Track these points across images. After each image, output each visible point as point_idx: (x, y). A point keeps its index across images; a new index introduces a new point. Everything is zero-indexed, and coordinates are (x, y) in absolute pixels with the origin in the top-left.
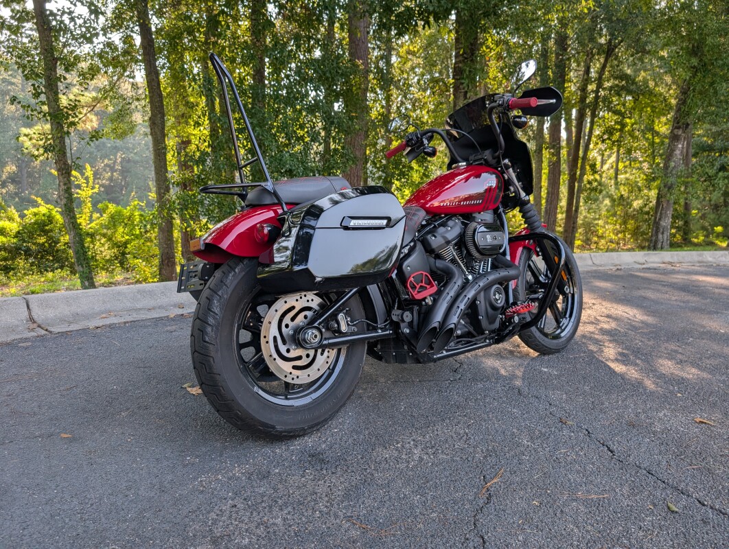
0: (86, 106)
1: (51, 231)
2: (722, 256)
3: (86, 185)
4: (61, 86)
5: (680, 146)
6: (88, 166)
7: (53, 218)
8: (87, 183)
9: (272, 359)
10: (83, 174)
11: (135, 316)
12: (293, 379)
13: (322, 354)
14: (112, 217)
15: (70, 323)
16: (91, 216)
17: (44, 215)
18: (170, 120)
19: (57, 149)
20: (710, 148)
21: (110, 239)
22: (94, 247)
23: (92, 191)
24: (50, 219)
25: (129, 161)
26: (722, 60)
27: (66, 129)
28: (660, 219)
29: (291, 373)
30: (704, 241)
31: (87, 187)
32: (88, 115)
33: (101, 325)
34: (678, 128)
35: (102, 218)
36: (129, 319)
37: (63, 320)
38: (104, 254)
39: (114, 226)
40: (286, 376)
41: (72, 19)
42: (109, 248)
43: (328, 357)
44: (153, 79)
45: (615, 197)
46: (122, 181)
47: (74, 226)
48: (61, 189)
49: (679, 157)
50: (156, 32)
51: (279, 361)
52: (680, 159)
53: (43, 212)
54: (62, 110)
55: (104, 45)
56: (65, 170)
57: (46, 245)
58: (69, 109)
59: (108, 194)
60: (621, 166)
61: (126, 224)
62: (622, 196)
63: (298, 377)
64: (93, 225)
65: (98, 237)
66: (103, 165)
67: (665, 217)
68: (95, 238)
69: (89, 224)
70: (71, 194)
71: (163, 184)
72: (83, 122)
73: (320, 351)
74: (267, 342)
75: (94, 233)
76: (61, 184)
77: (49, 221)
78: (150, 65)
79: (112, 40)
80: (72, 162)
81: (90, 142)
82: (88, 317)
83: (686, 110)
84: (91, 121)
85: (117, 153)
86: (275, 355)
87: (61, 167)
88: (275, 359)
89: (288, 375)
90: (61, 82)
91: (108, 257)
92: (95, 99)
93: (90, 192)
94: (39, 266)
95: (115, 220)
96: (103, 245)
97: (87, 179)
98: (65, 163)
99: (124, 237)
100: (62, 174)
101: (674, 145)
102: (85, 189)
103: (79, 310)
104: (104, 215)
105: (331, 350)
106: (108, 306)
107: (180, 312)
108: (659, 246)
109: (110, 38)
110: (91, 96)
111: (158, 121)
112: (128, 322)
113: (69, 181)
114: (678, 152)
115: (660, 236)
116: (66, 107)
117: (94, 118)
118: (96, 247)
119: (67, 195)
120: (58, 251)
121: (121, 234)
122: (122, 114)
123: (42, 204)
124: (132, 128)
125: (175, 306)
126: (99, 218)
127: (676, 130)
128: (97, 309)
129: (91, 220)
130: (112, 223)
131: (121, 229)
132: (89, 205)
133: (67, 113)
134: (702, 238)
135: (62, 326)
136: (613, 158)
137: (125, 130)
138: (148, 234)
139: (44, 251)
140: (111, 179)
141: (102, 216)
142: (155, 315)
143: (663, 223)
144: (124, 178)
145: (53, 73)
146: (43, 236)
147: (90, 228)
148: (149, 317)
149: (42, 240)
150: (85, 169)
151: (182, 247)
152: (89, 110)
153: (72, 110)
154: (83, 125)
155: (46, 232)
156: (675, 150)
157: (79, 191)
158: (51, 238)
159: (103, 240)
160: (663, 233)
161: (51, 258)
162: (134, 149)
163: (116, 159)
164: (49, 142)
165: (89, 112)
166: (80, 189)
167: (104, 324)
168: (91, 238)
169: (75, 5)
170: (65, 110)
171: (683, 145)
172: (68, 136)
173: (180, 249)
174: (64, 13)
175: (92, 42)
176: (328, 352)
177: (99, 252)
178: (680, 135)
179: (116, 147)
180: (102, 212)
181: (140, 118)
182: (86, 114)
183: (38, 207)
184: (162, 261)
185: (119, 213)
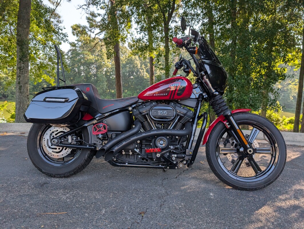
9: (45, 146)
12: (51, 155)
13: (65, 149)
29: (51, 153)
40: (49, 154)
43: (68, 151)
51: (47, 148)
63: (53, 155)
73: (65, 148)
74: (45, 140)
86: (46, 146)
88: (46, 147)
89: (50, 154)
105: (69, 149)
176: (68, 149)
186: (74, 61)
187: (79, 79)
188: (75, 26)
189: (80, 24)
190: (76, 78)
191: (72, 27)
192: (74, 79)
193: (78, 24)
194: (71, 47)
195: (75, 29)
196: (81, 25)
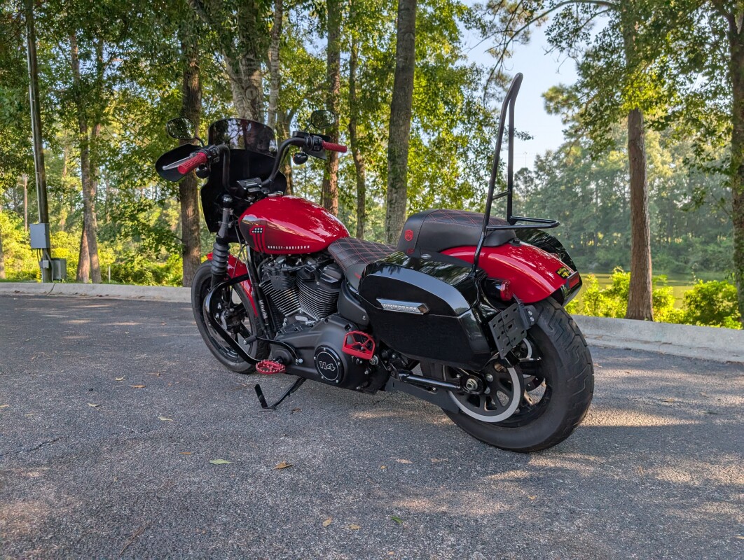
186: (573, 170)
187: (584, 213)
188: (550, 93)
189: (562, 84)
190: (575, 210)
191: (543, 96)
192: (572, 215)
193: (557, 85)
194: (565, 139)
195: (551, 99)
196: (564, 87)
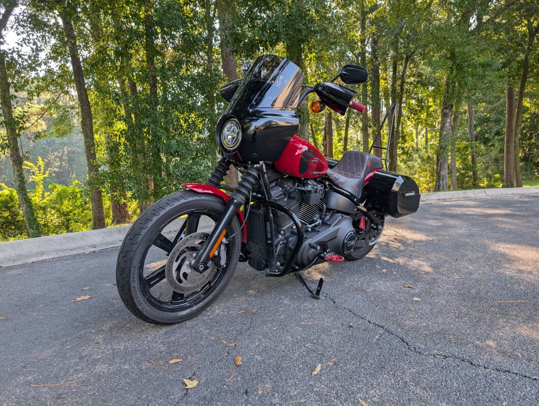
0: (37, 115)
1: (12, 207)
2: (480, 193)
3: (38, 172)
4: (13, 102)
5: (449, 120)
6: (40, 159)
7: (14, 197)
8: (40, 170)
10: (36, 164)
11: (61, 254)
14: (59, 194)
15: (15, 261)
16: (43, 194)
17: (7, 196)
18: (97, 122)
19: (11, 146)
20: (487, 120)
21: (58, 210)
22: (46, 217)
23: (44, 176)
24: (11, 198)
25: (74, 152)
26: (467, 62)
27: (17, 132)
28: (440, 171)
30: (487, 185)
31: (39, 173)
32: (39, 121)
33: (36, 260)
34: (446, 108)
35: (51, 196)
36: (56, 256)
37: (10, 259)
38: (54, 222)
39: (61, 200)
41: (20, 56)
42: (57, 217)
44: (83, 94)
45: (425, 158)
46: (68, 168)
47: (27, 201)
48: (15, 175)
49: (449, 128)
50: (83, 61)
52: (450, 129)
53: (6, 194)
54: (14, 119)
55: (46, 71)
56: (18, 161)
57: (10, 217)
58: (19, 118)
59: (58, 178)
60: (429, 135)
61: (70, 199)
62: (429, 157)
64: (45, 201)
65: (49, 210)
66: (53, 157)
67: (444, 169)
68: (47, 210)
69: (42, 200)
70: (23, 178)
71: (93, 168)
72: (35, 126)
75: (46, 207)
76: (16, 171)
77: (11, 200)
78: (80, 84)
79: (52, 67)
80: (23, 155)
81: (35, 141)
82: (27, 257)
83: (449, 96)
84: (41, 125)
85: (64, 147)
87: (15, 159)
90: (13, 100)
91: (57, 224)
92: (43, 109)
93: (42, 177)
94: (4, 234)
95: (61, 197)
96: (53, 215)
97: (39, 167)
98: (18, 156)
99: (68, 208)
100: (16, 164)
101: (445, 120)
102: (38, 174)
103: (21, 253)
104: (53, 193)
106: (43, 249)
107: (93, 249)
108: (442, 189)
109: (49, 67)
110: (40, 107)
111: (88, 123)
112: (55, 258)
113: (22, 169)
114: (447, 124)
115: (441, 182)
116: (17, 117)
117: (43, 123)
118: (48, 217)
119: (20, 179)
120: (18, 221)
121: (66, 205)
122: (63, 119)
123: (6, 187)
124: (71, 127)
125: (90, 246)
126: (49, 196)
127: (445, 110)
128: (34, 251)
129: (43, 197)
130: (59, 199)
131: (66, 202)
132: (42, 186)
133: (18, 121)
134: (486, 183)
135: (9, 263)
136: (424, 131)
137: (66, 131)
138: (88, 205)
139: (8, 222)
140: (60, 167)
141: (51, 193)
142: (75, 252)
143: (442, 173)
144: (71, 166)
145: (7, 94)
146: (6, 211)
147: (42, 203)
148: (71, 254)
149: (6, 214)
150: (38, 160)
151: (113, 212)
152: (39, 117)
153: (22, 118)
154: (35, 129)
155: (9, 208)
156: (445, 124)
157: (34, 177)
158: (14, 212)
159: (53, 212)
160: (443, 180)
161: (13, 227)
162: (77, 144)
163: (64, 152)
164: (5, 142)
165: (39, 119)
166: (34, 175)
167: (38, 260)
168: (44, 210)
169: (22, 46)
170: (16, 119)
171: (451, 119)
172: (19, 137)
173: (111, 214)
174: (14, 51)
175: (36, 70)
177: (50, 221)
178: (448, 113)
179: (63, 143)
180: (51, 191)
181: (76, 121)
182: (37, 121)
183: (3, 190)
184: (95, 223)
185: (64, 191)
